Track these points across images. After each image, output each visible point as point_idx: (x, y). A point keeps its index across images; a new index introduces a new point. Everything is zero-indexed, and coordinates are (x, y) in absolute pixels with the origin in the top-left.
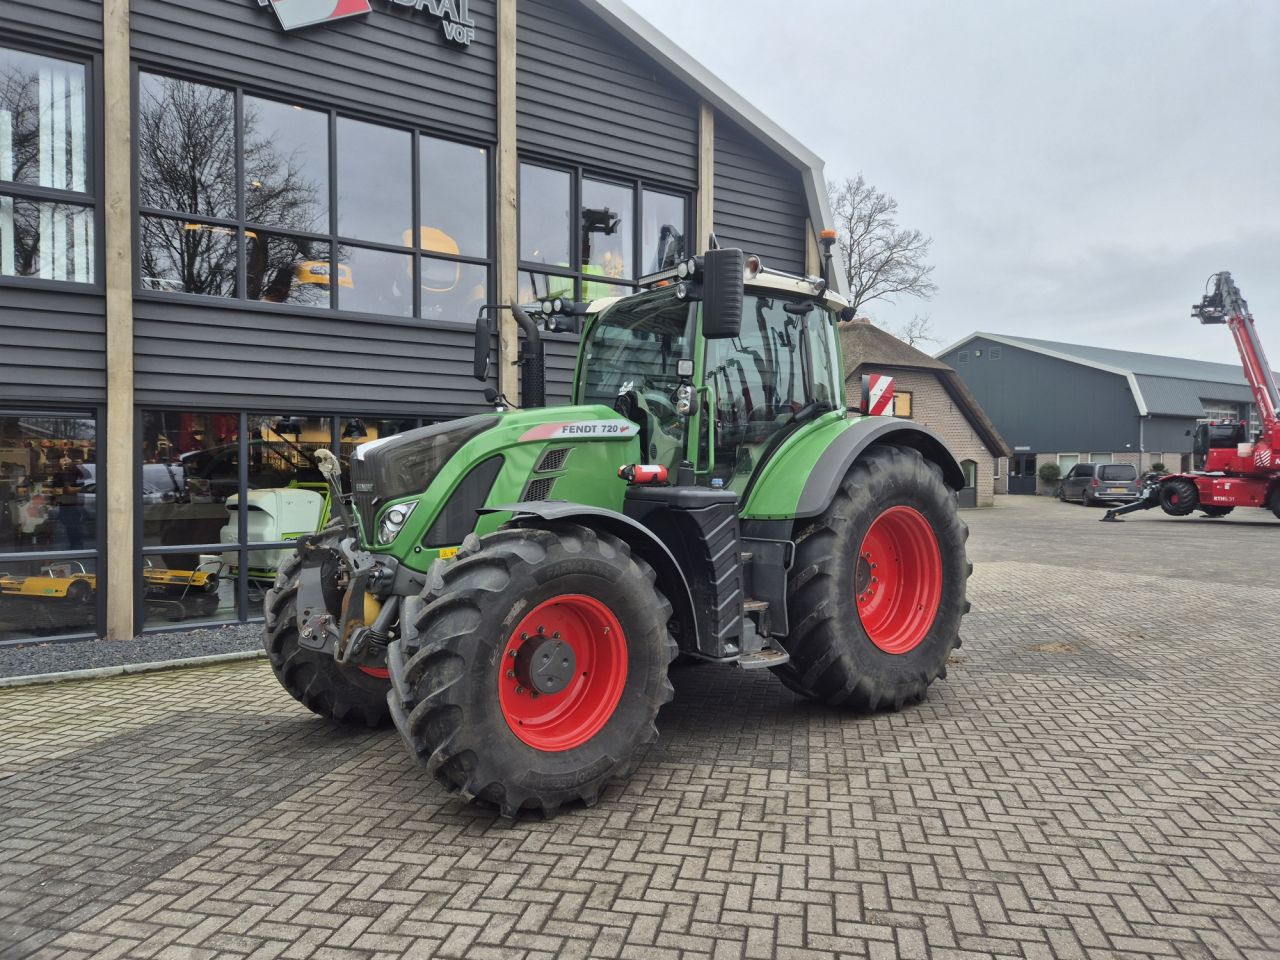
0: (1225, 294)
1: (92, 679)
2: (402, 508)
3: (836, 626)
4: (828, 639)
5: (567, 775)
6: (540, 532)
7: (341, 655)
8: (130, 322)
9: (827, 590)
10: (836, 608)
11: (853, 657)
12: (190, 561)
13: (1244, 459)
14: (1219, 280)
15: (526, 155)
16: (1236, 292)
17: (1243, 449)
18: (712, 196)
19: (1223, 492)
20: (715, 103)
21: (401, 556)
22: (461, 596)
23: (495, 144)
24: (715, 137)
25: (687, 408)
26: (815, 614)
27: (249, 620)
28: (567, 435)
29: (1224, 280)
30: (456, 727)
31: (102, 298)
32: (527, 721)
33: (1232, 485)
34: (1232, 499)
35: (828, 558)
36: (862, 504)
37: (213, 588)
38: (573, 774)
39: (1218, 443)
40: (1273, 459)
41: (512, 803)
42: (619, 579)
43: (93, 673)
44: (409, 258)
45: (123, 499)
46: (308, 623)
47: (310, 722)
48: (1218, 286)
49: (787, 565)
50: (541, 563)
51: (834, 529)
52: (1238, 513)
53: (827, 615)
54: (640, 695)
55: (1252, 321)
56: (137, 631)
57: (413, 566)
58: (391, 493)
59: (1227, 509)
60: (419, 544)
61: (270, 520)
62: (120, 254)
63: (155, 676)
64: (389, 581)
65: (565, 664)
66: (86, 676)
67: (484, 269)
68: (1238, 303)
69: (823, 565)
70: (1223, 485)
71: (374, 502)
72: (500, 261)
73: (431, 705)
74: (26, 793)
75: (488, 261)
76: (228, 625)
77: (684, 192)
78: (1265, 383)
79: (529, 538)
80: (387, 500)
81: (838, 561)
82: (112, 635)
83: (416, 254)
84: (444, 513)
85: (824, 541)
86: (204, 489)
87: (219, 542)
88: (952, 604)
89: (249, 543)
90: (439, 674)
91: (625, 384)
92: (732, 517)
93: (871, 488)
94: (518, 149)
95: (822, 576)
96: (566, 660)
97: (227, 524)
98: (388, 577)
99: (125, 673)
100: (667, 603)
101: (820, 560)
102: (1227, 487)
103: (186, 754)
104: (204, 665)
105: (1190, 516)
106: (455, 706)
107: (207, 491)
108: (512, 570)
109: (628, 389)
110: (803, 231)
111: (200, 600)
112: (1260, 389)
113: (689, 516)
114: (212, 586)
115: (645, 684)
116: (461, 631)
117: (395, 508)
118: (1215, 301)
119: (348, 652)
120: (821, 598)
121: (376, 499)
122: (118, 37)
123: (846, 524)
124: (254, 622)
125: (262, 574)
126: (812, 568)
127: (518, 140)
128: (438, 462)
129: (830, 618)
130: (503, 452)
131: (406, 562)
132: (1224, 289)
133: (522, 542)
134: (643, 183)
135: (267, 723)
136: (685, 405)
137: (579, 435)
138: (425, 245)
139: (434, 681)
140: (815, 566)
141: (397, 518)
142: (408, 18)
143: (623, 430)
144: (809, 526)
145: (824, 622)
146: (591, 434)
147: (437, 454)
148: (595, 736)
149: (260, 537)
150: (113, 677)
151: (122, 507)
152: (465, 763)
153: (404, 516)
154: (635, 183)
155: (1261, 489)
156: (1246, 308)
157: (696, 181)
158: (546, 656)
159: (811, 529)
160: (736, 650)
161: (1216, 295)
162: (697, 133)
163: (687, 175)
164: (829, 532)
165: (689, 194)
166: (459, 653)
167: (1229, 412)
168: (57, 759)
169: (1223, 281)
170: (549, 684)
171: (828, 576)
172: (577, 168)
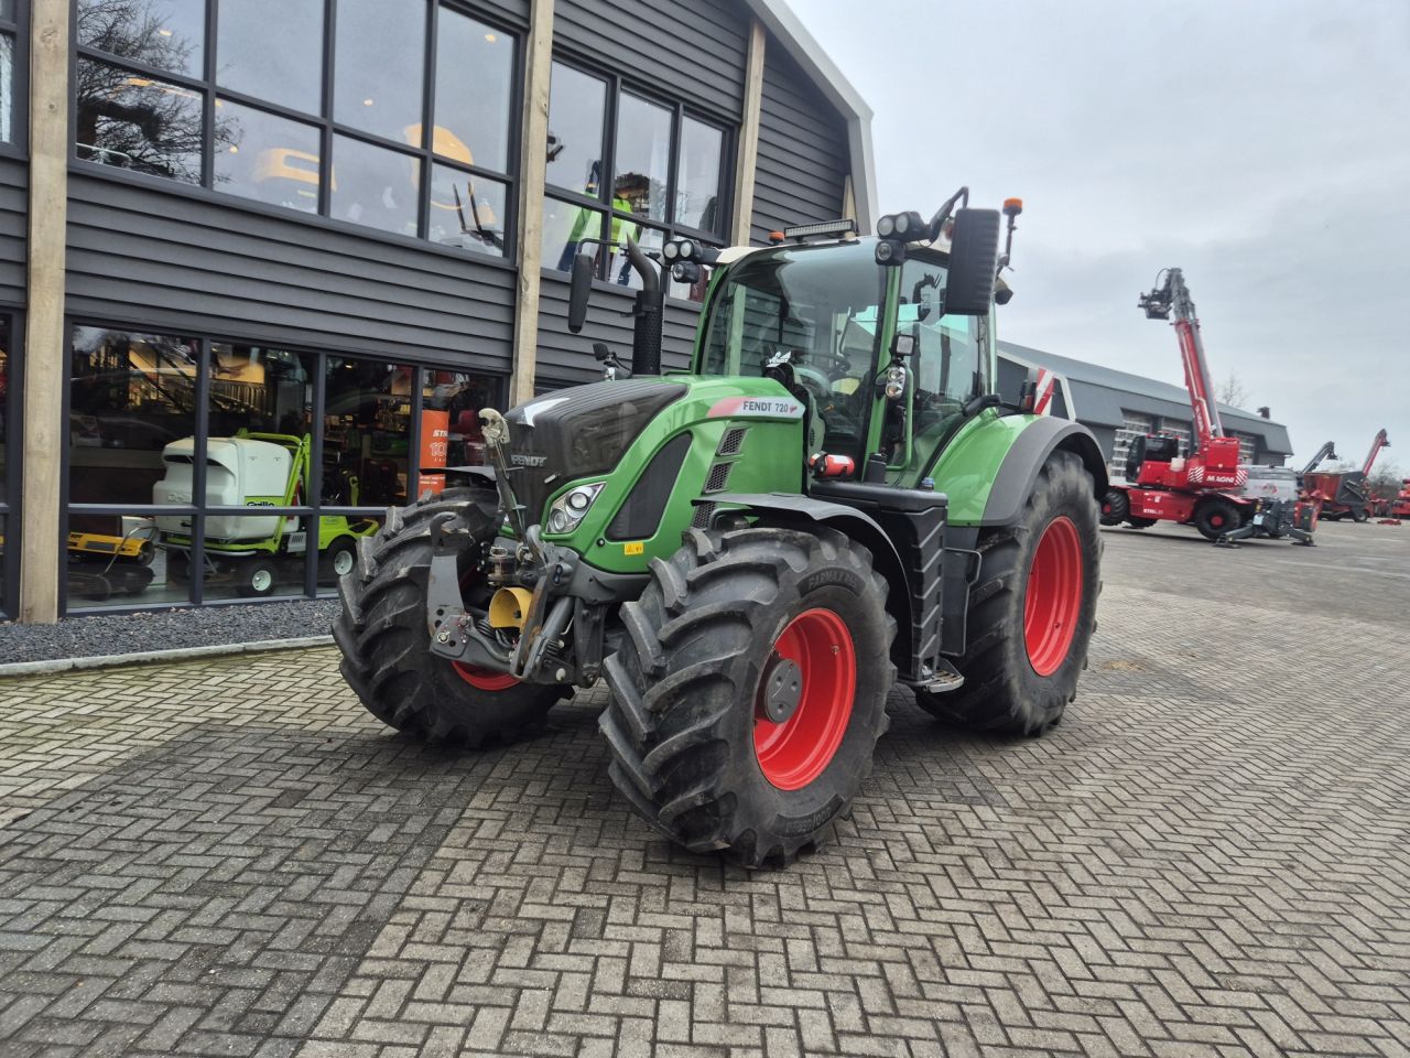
0: (1174, 294)
1: (32, 675)
2: (586, 490)
3: (1011, 645)
4: (1001, 660)
5: (807, 818)
6: (800, 534)
7: (520, 669)
8: (63, 202)
9: (1008, 604)
10: (1013, 627)
11: (1020, 680)
12: (112, 525)
13: (1177, 473)
14: (1170, 277)
15: (565, 53)
16: (1186, 293)
17: (1177, 463)
18: (756, 136)
19: (1153, 505)
20: (769, 24)
21: (582, 549)
22: (731, 608)
23: (527, 31)
24: (765, 65)
25: (899, 392)
26: (995, 634)
27: (204, 603)
29: (1175, 277)
30: (721, 765)
31: (25, 165)
33: (1162, 499)
34: (1161, 512)
35: (1011, 572)
36: (1041, 513)
37: (147, 560)
38: (811, 817)
39: (1152, 455)
40: (1205, 476)
41: (761, 851)
42: (863, 594)
43: (32, 669)
44: (416, 162)
45: (47, 439)
46: (441, 626)
47: (382, 741)
48: (1168, 282)
49: (970, 577)
50: (805, 572)
51: (1017, 540)
52: (1159, 527)
53: (1004, 635)
54: (865, 725)
55: (1198, 327)
56: (62, 613)
57: (596, 562)
58: (572, 471)
59: (1151, 521)
60: (602, 535)
61: (230, 478)
62: (51, 107)
63: (118, 673)
64: (566, 580)
65: (794, 688)
66: (23, 671)
67: (501, 187)
68: (1186, 307)
69: (1008, 579)
70: (1153, 497)
71: (547, 481)
72: (526, 181)
73: (695, 739)
74: (71, 839)
75: (510, 178)
76: (178, 608)
77: (723, 124)
78: (1205, 396)
79: (787, 540)
80: (569, 480)
81: (1019, 575)
82: (29, 616)
83: (426, 159)
84: (628, 504)
85: (1009, 552)
86: (91, 428)
87: (151, 502)
88: (1086, 625)
89: (208, 507)
90: (704, 702)
91: (778, 354)
92: (941, 523)
93: (1049, 496)
94: (554, 43)
95: (1006, 591)
96: (795, 684)
97: (162, 479)
98: (568, 574)
99: (75, 669)
100: (894, 621)
101: (1004, 574)
102: (1157, 500)
103: (252, 783)
104: (177, 661)
105: (1119, 527)
106: (723, 741)
107: (95, 431)
108: (780, 579)
109: (782, 361)
110: (842, 189)
111: (130, 574)
112: (1199, 402)
113: (907, 519)
114: (145, 557)
115: (871, 713)
116: (731, 650)
117: (581, 489)
118: (1164, 296)
119: (529, 665)
120: (1002, 616)
121: (553, 477)
123: (1028, 534)
124: (210, 606)
125: (216, 546)
126: (996, 583)
127: (555, 32)
128: (626, 437)
129: (1007, 638)
130: (691, 428)
131: (587, 557)
132: (1175, 288)
133: (778, 545)
134: (685, 108)
135: (330, 741)
136: (898, 389)
138: (439, 148)
139: (696, 710)
140: (1000, 581)
141: (579, 502)
144: (994, 535)
145: (1000, 643)
147: (625, 425)
148: (823, 772)
149: (219, 498)
150: (61, 674)
151: (46, 449)
152: (723, 808)
153: (588, 499)
154: (676, 106)
155: (1188, 505)
156: (1193, 311)
157: (741, 113)
158: (779, 679)
159: (995, 538)
160: (930, 672)
161: (1165, 290)
162: (745, 56)
163: (729, 103)
164: (1014, 544)
165: (731, 128)
166: (731, 677)
167: (1144, 424)
168: (76, 790)
169: (1174, 279)
170: (780, 711)
171: (1010, 591)
172: (616, 78)
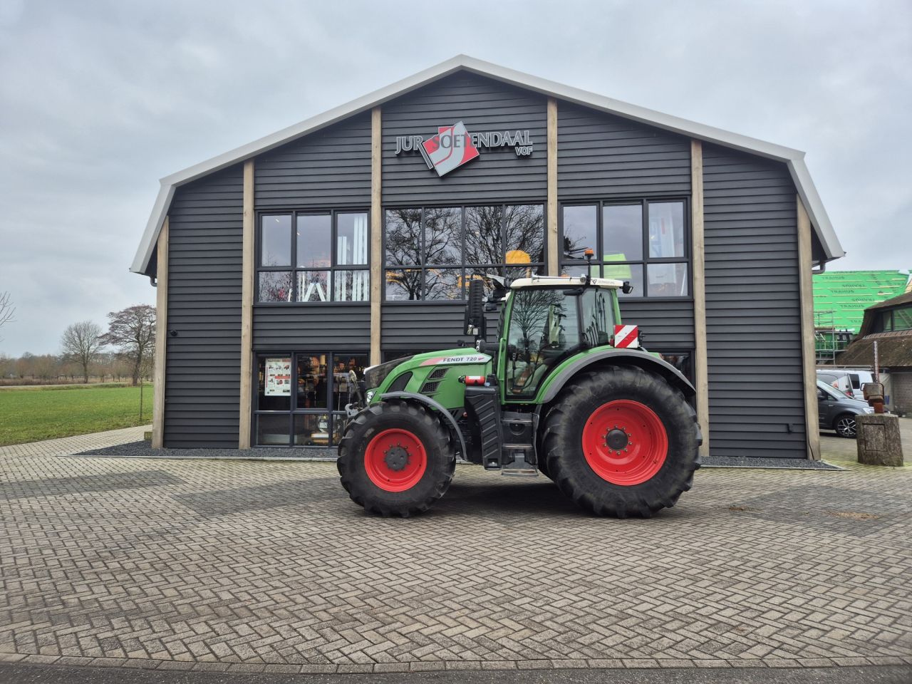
2: (371, 393)
8: (379, 315)
9: (556, 440)
10: (563, 452)
11: (576, 480)
15: (562, 203)
18: (702, 197)
28: (446, 362)
31: (370, 307)
32: (391, 480)
35: (557, 425)
36: (584, 398)
50: (380, 415)
51: (561, 410)
53: (556, 455)
62: (376, 288)
65: (402, 458)
80: (367, 390)
81: (564, 427)
92: (492, 401)
93: (592, 389)
96: (402, 456)
110: (795, 203)
120: (553, 446)
122: (376, 199)
123: (571, 408)
128: (385, 375)
129: (558, 457)
130: (412, 371)
137: (453, 362)
142: (500, 151)
143: (480, 359)
146: (460, 362)
153: (372, 396)
158: (392, 453)
160: (496, 465)
170: (394, 465)
171: (556, 435)
